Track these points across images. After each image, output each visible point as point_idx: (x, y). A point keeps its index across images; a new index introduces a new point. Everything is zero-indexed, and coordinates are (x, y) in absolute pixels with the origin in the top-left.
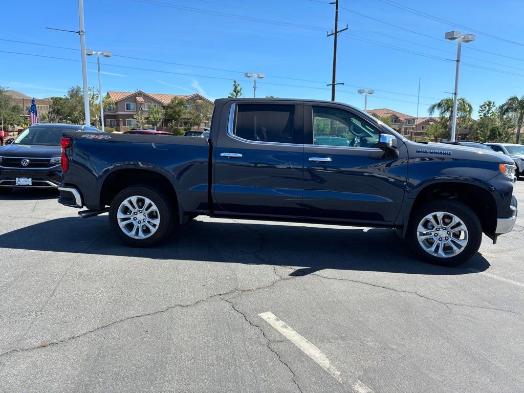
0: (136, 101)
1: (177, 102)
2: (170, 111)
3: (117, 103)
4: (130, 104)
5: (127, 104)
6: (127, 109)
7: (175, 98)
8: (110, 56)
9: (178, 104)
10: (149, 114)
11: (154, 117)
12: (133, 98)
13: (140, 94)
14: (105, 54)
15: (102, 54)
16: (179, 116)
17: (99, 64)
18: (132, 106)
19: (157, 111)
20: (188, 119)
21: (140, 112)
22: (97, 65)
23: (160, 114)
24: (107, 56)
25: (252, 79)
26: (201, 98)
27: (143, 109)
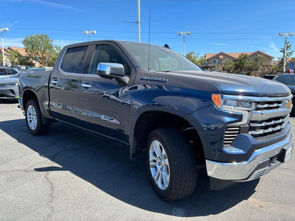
0: (219, 58)
1: (243, 57)
2: (238, 63)
3: (208, 60)
4: (215, 60)
5: (214, 60)
6: (214, 63)
7: (242, 55)
8: (190, 34)
9: (243, 58)
10: (225, 65)
11: (227, 67)
12: (217, 56)
13: (222, 54)
14: (188, 33)
15: (186, 33)
16: (243, 66)
17: (184, 39)
18: (217, 61)
19: (230, 63)
20: (250, 67)
21: (220, 64)
22: (183, 39)
23: (231, 65)
24: (189, 34)
25: (284, 37)
26: (261, 53)
27: (222, 62)
